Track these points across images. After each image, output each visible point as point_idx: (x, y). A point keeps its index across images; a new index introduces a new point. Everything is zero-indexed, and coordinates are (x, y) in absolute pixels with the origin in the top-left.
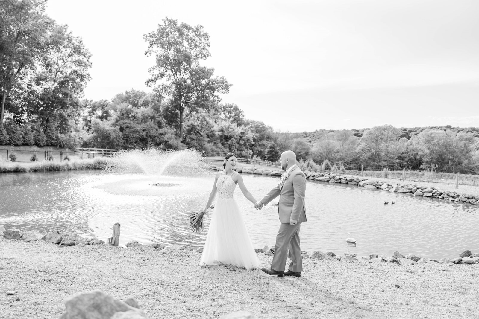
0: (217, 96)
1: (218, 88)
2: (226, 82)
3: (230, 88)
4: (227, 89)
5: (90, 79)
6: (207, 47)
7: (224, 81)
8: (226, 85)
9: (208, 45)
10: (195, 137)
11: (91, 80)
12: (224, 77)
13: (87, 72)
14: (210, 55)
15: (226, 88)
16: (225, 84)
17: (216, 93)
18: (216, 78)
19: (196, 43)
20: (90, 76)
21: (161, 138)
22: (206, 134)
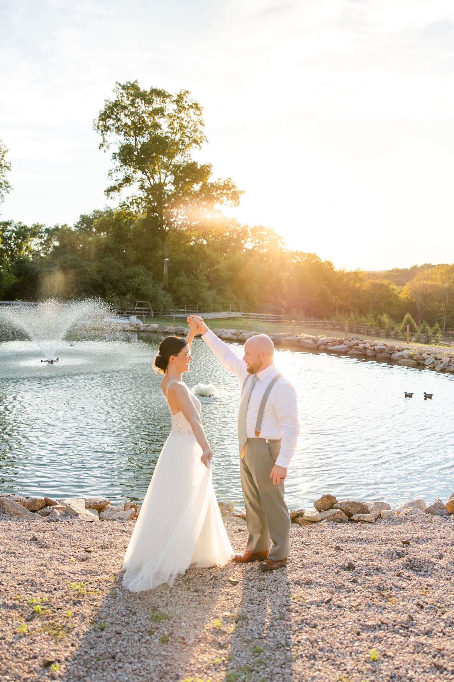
0: (220, 211)
1: (221, 198)
2: (234, 186)
3: (242, 197)
4: (236, 200)
5: (8, 189)
6: (199, 127)
7: (230, 186)
8: (234, 191)
9: (201, 124)
10: (187, 280)
11: (11, 192)
12: (230, 179)
13: (5, 179)
14: (207, 141)
15: (235, 196)
16: (232, 190)
17: (217, 206)
18: (217, 181)
19: (182, 122)
20: (10, 184)
21: (128, 283)
22: (205, 275)
